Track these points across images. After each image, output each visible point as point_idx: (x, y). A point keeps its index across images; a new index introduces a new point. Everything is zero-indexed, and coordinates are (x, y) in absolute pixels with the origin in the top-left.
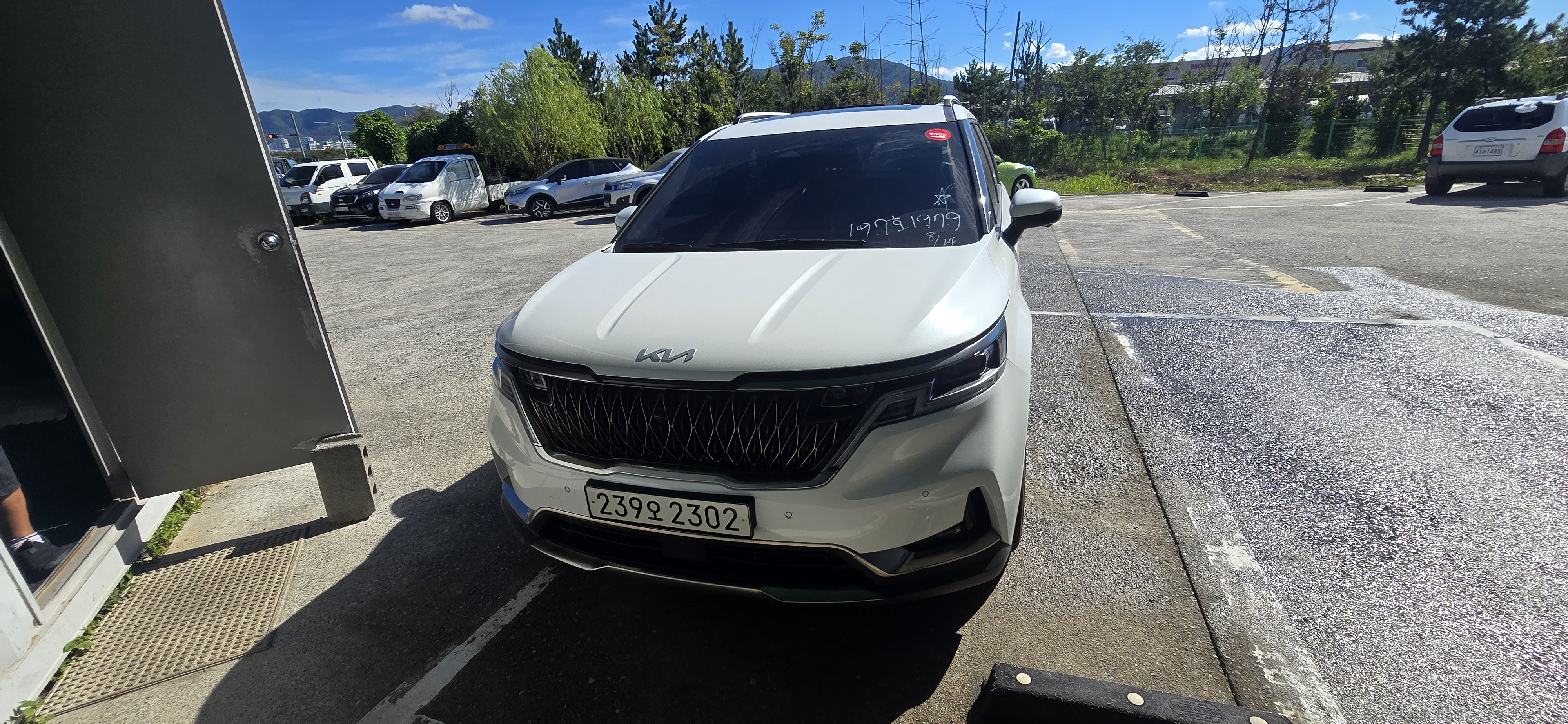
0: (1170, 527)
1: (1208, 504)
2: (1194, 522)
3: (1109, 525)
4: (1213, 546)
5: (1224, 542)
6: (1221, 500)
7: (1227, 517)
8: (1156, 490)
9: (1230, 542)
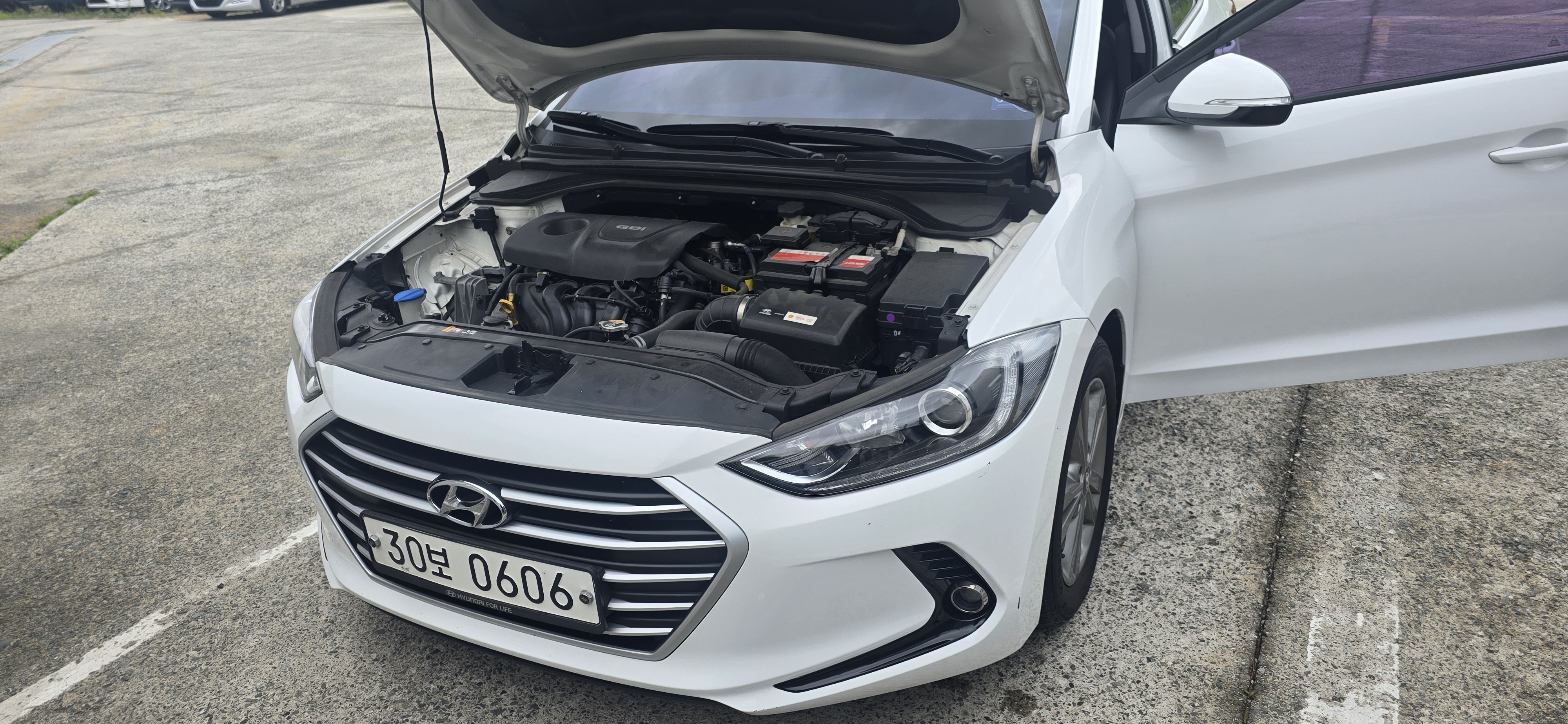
0: (1257, 654)
1: (1360, 616)
2: (1310, 648)
3: (1138, 637)
4: (1322, 703)
5: (1351, 696)
6: (1393, 612)
7: (1384, 646)
8: (1271, 579)
9: (1362, 698)
